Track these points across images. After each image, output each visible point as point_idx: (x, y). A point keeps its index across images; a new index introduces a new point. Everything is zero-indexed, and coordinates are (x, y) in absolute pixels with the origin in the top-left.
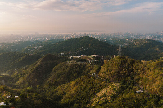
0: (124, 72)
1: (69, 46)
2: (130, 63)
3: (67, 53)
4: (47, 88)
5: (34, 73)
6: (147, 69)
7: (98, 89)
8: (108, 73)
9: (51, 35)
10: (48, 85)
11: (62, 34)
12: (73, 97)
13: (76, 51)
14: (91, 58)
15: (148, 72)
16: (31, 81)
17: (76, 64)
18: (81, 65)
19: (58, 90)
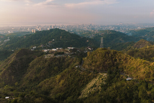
0: (109, 62)
1: (39, 39)
2: (113, 54)
3: (39, 47)
4: (27, 85)
5: (10, 70)
6: (129, 58)
7: (87, 81)
8: (94, 64)
9: (13, 28)
10: (28, 81)
11: (25, 26)
12: (62, 90)
13: (48, 44)
14: (68, 51)
15: (130, 61)
16: (7, 79)
17: (55, 58)
18: (60, 58)
19: (42, 85)
